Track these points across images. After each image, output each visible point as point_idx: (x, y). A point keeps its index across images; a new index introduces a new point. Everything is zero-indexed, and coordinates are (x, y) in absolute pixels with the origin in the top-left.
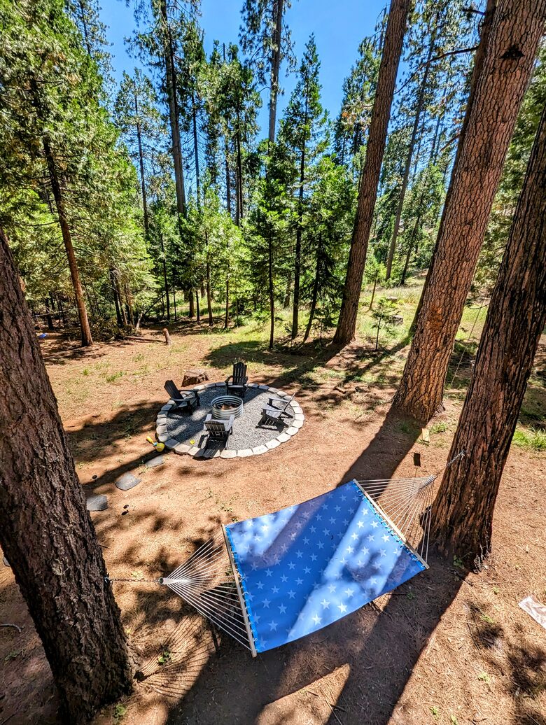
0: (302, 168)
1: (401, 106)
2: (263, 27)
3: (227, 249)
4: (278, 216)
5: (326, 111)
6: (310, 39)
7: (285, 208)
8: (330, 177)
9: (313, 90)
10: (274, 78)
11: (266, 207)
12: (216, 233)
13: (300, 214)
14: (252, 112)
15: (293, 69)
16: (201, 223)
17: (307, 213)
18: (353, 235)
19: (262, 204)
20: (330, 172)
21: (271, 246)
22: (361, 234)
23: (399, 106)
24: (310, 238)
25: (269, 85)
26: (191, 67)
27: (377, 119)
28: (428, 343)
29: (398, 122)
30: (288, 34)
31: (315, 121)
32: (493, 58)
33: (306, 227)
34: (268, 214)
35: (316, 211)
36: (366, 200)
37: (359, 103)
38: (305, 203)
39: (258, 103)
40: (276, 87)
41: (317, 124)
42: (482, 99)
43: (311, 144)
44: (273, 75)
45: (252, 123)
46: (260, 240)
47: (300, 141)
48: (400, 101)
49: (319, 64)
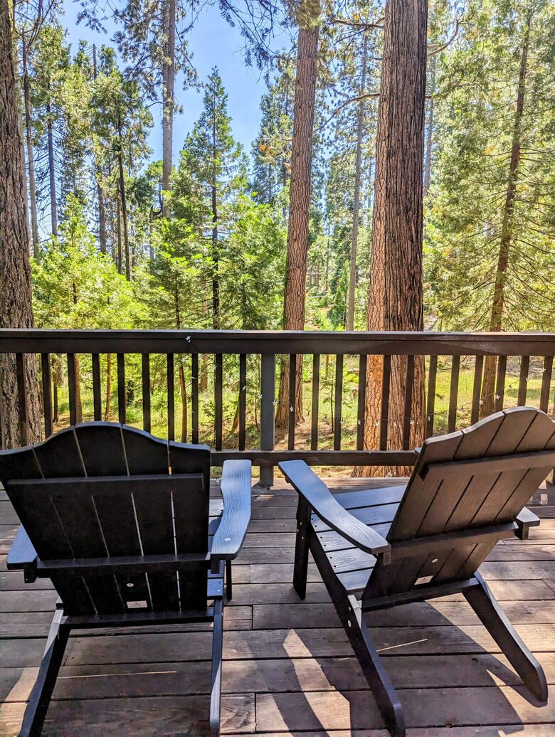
0: (214, 205)
1: (337, 130)
2: (150, 37)
3: (109, 308)
4: (186, 263)
5: (238, 144)
6: (213, 72)
7: (195, 253)
8: (250, 217)
9: (220, 122)
10: (168, 93)
11: (170, 252)
12: (91, 285)
13: (216, 260)
14: (140, 132)
15: (193, 83)
16: (66, 272)
17: (225, 259)
18: (286, 284)
19: (163, 248)
20: (249, 212)
21: (177, 299)
22: (295, 283)
23: (335, 129)
24: (232, 289)
25: (161, 100)
26: (53, 76)
27: (298, 158)
28: (375, 398)
29: (337, 148)
30: (184, 44)
31: (226, 154)
32: (383, 129)
33: (224, 275)
34: (173, 260)
35: (236, 256)
36: (296, 243)
37: (278, 137)
38: (221, 247)
39: (147, 120)
40: (172, 104)
41: (228, 157)
42: (381, 160)
43: (223, 179)
44: (165, 89)
45: (140, 143)
46: (163, 293)
47: (210, 175)
48: (335, 124)
49: (226, 97)
